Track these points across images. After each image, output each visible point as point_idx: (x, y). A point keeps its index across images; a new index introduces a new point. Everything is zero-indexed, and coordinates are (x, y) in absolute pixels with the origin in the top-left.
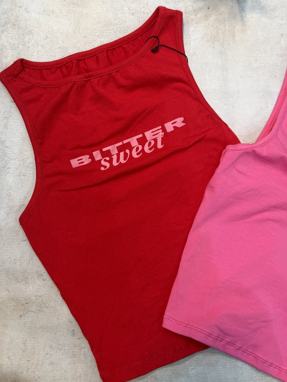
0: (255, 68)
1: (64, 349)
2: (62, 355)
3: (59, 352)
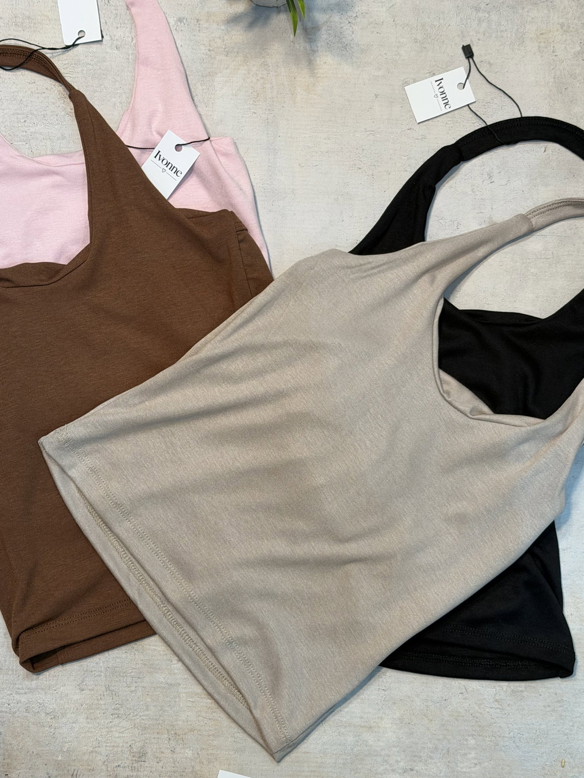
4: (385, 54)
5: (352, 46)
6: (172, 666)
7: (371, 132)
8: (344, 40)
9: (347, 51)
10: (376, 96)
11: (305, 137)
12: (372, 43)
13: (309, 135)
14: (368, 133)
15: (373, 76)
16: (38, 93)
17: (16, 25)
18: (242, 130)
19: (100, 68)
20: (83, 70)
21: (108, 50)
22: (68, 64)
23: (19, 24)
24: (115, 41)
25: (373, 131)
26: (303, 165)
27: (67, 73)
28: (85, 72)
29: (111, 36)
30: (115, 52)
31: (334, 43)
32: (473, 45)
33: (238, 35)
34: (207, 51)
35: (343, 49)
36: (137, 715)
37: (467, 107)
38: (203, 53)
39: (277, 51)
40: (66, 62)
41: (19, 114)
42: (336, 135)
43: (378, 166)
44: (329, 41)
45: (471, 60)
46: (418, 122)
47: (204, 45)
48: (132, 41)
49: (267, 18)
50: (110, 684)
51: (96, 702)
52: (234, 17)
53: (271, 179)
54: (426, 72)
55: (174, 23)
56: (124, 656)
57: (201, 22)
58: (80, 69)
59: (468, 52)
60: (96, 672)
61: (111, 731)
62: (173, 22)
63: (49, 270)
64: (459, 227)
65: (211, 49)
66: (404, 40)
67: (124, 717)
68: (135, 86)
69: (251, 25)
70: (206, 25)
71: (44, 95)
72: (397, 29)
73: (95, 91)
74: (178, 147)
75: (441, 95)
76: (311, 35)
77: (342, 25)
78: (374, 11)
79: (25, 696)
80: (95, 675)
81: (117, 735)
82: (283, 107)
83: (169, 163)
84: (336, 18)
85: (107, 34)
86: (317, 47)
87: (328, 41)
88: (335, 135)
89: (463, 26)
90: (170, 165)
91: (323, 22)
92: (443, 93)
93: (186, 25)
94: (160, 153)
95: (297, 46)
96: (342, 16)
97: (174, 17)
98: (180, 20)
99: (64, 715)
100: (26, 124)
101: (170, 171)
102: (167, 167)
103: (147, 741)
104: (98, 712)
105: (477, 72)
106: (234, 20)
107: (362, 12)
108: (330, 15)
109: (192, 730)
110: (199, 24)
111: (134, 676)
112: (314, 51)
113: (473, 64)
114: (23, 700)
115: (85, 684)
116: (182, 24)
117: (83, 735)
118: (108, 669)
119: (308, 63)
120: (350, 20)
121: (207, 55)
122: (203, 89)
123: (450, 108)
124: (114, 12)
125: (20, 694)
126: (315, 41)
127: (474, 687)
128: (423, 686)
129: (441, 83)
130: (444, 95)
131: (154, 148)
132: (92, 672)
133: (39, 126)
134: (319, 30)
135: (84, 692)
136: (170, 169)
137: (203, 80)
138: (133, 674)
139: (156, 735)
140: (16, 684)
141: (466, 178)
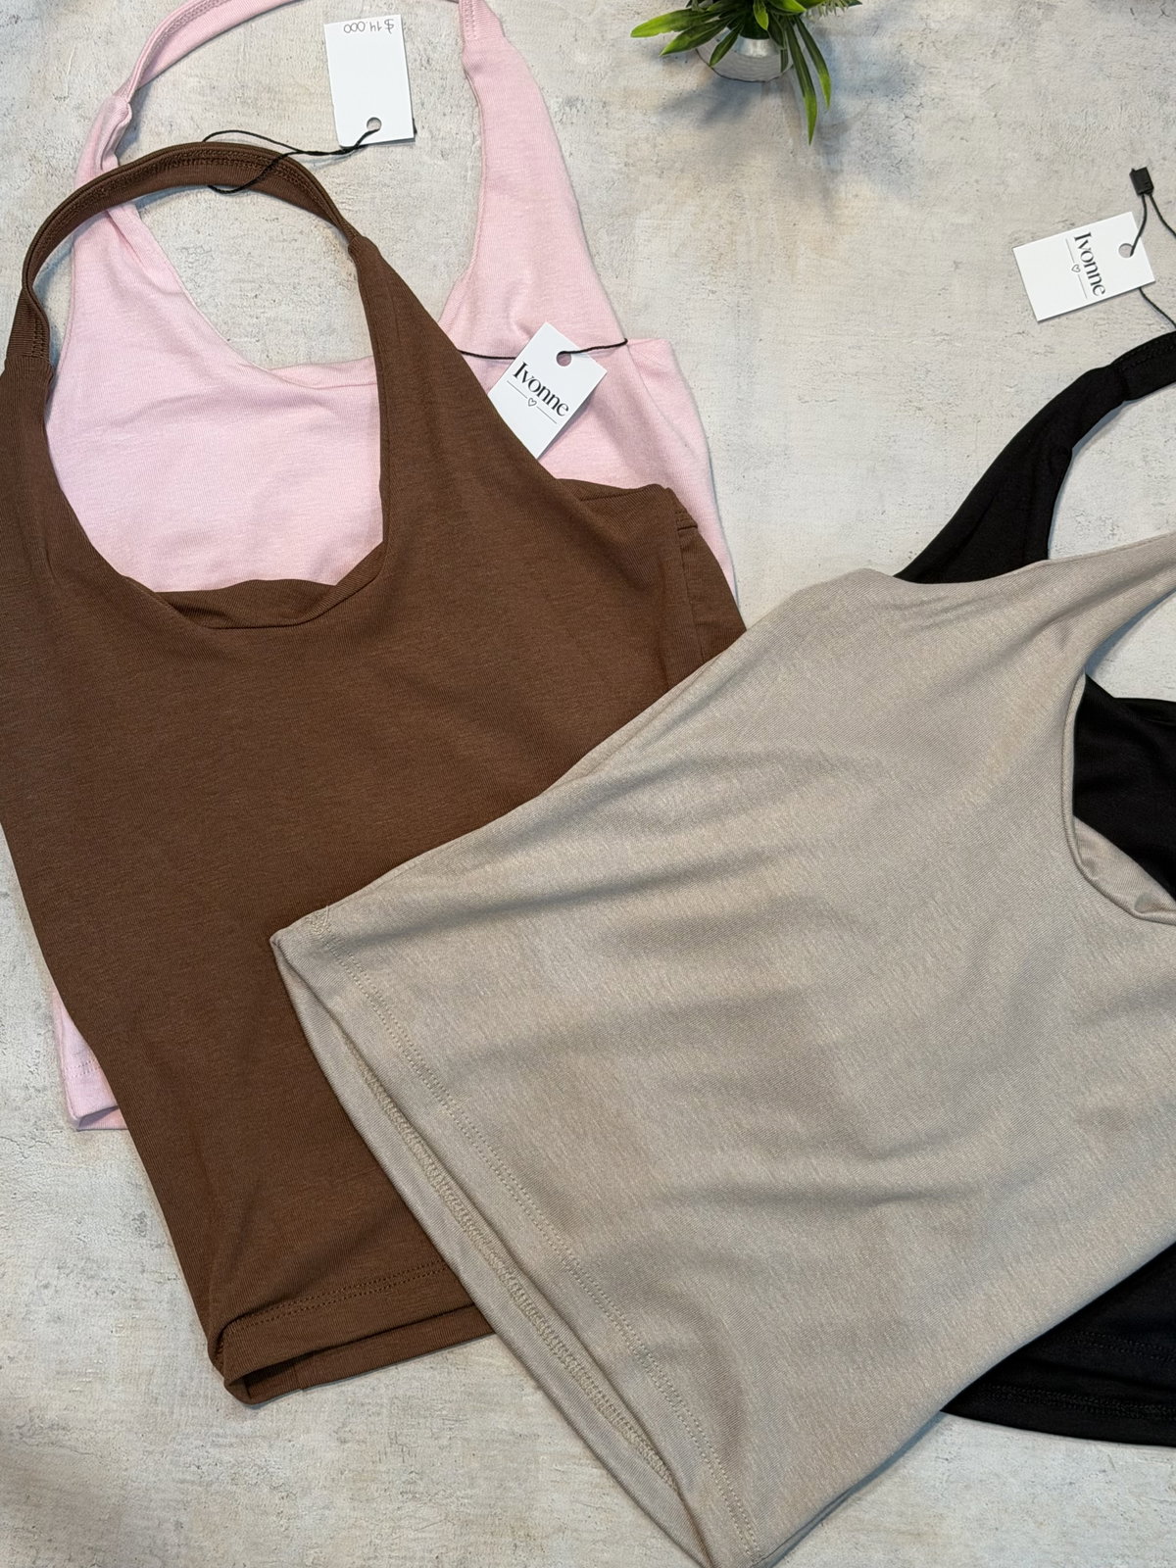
0: (852, 375)
1: (105, 1275)
2: (94, 1296)
3: (85, 1286)
4: (977, 181)
5: (911, 163)
6: (524, 1398)
7: (945, 337)
8: (894, 151)
9: (902, 174)
10: (957, 264)
11: (812, 343)
12: (950, 160)
13: (820, 340)
14: (938, 338)
15: (952, 224)
16: (284, 240)
17: (243, 103)
18: (687, 325)
19: (409, 195)
20: (374, 198)
21: (426, 158)
22: (345, 184)
23: (249, 101)
24: (440, 141)
25: (946, 334)
26: (807, 399)
27: (342, 203)
28: (377, 201)
29: (431, 131)
30: (439, 163)
31: (875, 158)
32: (1153, 169)
33: (686, 136)
34: (622, 165)
35: (892, 169)
36: (451, 1495)
37: (1138, 292)
38: (614, 170)
39: (760, 169)
40: (342, 180)
41: (243, 281)
42: (875, 340)
43: (957, 405)
44: (866, 153)
45: (1147, 199)
46: (1039, 320)
47: (616, 153)
48: (474, 143)
49: (743, 103)
50: (398, 1432)
51: (371, 1467)
52: (678, 99)
53: (741, 425)
54: (1057, 220)
55: (557, 109)
56: (427, 1375)
57: (612, 108)
58: (367, 196)
59: (1142, 182)
60: (370, 1407)
61: (400, 1527)
62: (556, 105)
63: (299, 596)
64: (1115, 532)
65: (631, 161)
66: (1016, 155)
67: (426, 1499)
68: (478, 232)
69: (711, 117)
70: (622, 114)
71: (296, 245)
72: (1001, 131)
73: (397, 240)
74: (564, 356)
75: (1086, 266)
76: (829, 139)
77: (893, 122)
78: (957, 96)
79: (230, 1451)
80: (370, 1412)
81: (412, 1535)
82: (769, 282)
83: (544, 388)
84: (881, 107)
85: (423, 127)
86: (841, 163)
87: (863, 152)
88: (873, 341)
89: (1134, 131)
90: (545, 393)
91: (853, 115)
92: (1090, 263)
93: (581, 113)
94: (526, 368)
95: (801, 161)
96: (893, 102)
97: (557, 97)
98: (570, 102)
99: (306, 1491)
100: (259, 302)
101: (544, 403)
102: (539, 395)
103: (470, 1549)
104: (373, 1487)
105: (1160, 222)
106: (678, 105)
107: (933, 96)
108: (868, 101)
109: (561, 1529)
110: (607, 112)
111: (446, 1416)
112: (834, 173)
113: (1152, 206)
114: (226, 1458)
115: (347, 1429)
116: (574, 110)
117: (344, 1533)
118: (395, 1401)
119: (821, 196)
120: (908, 112)
121: (621, 173)
122: (612, 242)
123: (1103, 292)
124: (439, 82)
125: (220, 1446)
126: (837, 151)
127: (1129, 1460)
128: (1026, 1453)
129: (1086, 242)
130: (1092, 268)
131: (514, 358)
132: (362, 1405)
133: (283, 307)
134: (846, 131)
135: (347, 1445)
136: (544, 400)
137: (613, 224)
138: (444, 1412)
139: (488, 1538)
140: (212, 1426)
141: (1132, 433)
